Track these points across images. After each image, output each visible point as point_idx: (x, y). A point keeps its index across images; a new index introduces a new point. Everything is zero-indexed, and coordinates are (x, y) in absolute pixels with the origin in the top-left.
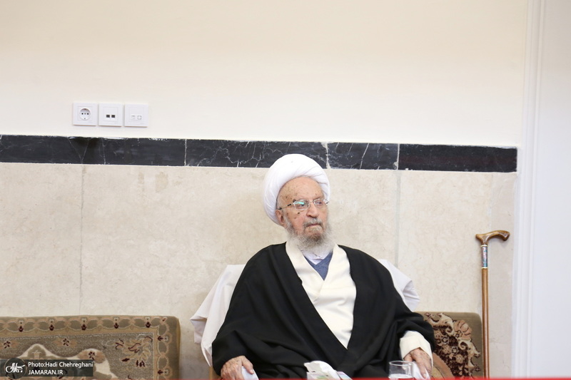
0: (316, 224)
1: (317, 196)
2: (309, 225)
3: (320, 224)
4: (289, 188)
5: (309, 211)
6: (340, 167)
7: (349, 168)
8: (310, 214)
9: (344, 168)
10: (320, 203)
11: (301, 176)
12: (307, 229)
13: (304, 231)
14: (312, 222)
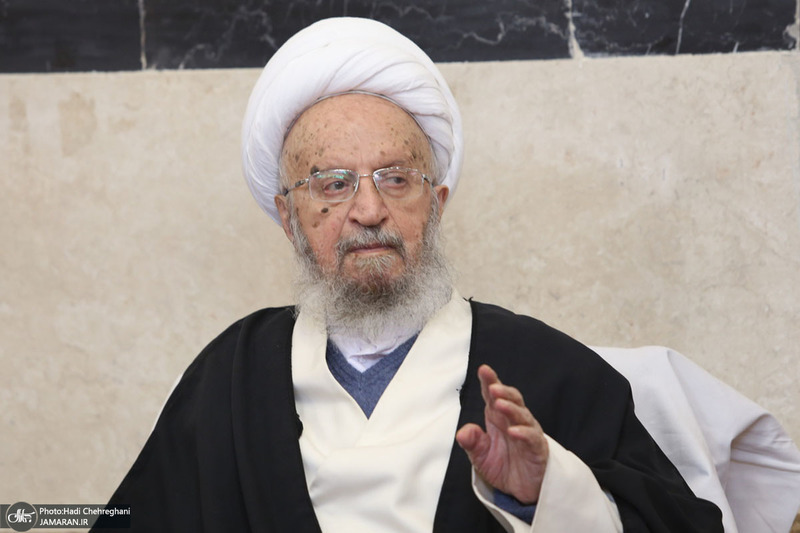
0: (378, 246)
1: (388, 159)
2: (353, 249)
3: (393, 246)
4: (305, 128)
5: (354, 206)
6: (612, 52)
7: (642, 52)
8: (355, 214)
9: (625, 53)
10: (399, 180)
11: (350, 92)
12: (349, 260)
13: (341, 264)
14: (361, 240)
